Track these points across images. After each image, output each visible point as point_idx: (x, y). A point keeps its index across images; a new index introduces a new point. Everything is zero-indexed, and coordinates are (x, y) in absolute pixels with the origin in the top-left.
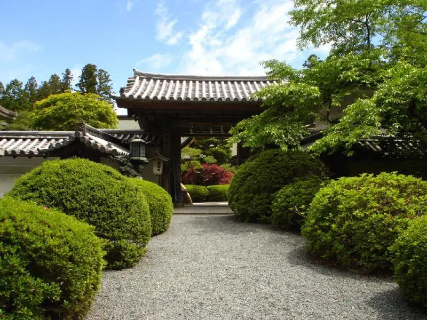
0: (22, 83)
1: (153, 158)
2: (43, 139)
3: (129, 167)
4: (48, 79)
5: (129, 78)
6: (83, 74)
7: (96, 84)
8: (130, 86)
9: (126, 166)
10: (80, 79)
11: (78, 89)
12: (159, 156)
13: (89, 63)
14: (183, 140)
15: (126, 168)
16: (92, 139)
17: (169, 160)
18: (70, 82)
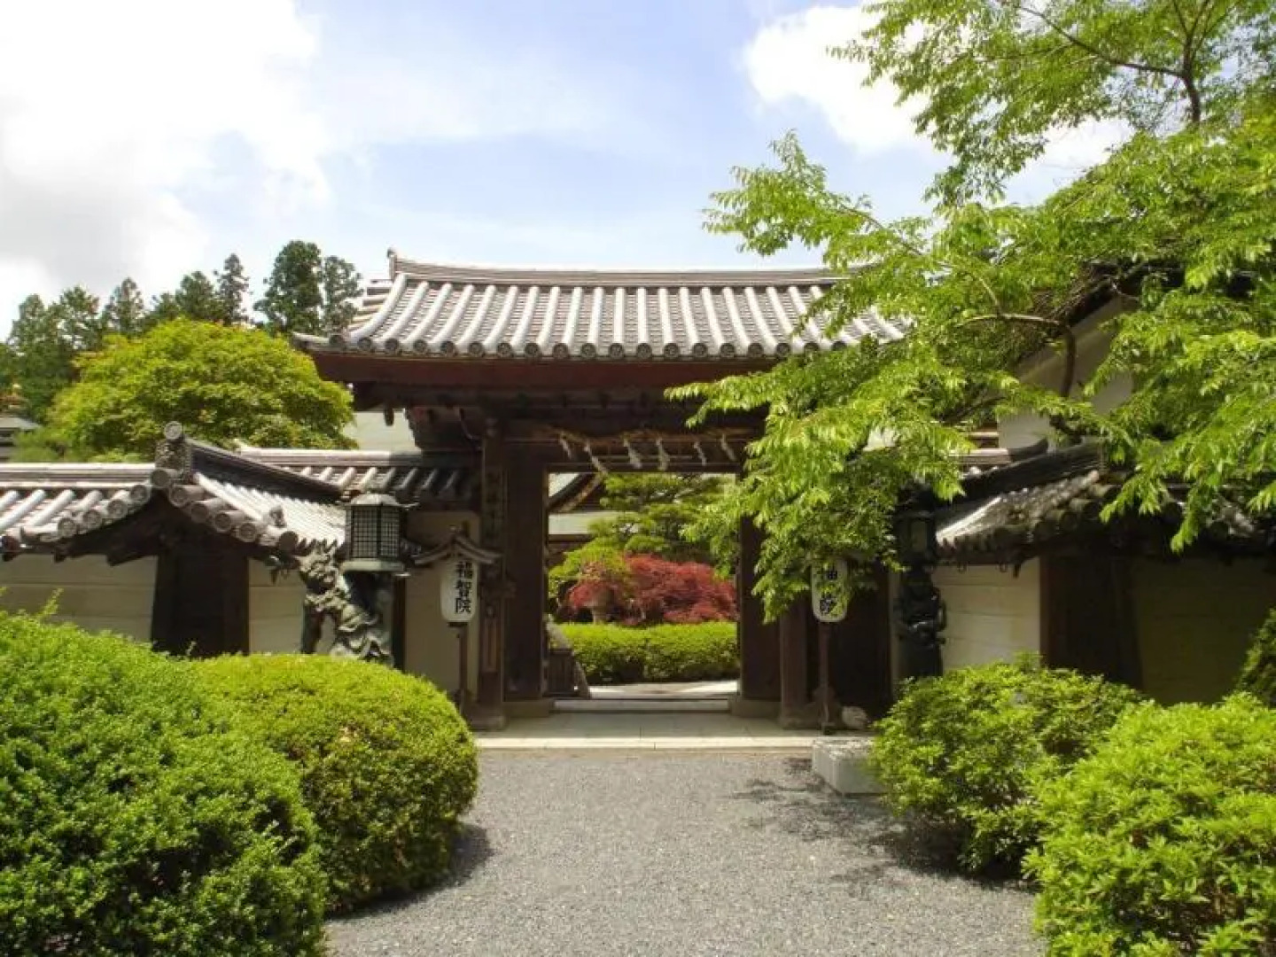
0: (96, 301)
1: (444, 553)
2: (60, 490)
3: (342, 595)
4: (173, 287)
5: (375, 282)
6: (276, 272)
7: (318, 300)
8: (375, 307)
9: (328, 594)
10: (267, 287)
11: (262, 317)
12: (464, 547)
13: (295, 239)
14: (558, 483)
15: (329, 600)
16: (212, 496)
17: (497, 561)
18: (240, 300)
